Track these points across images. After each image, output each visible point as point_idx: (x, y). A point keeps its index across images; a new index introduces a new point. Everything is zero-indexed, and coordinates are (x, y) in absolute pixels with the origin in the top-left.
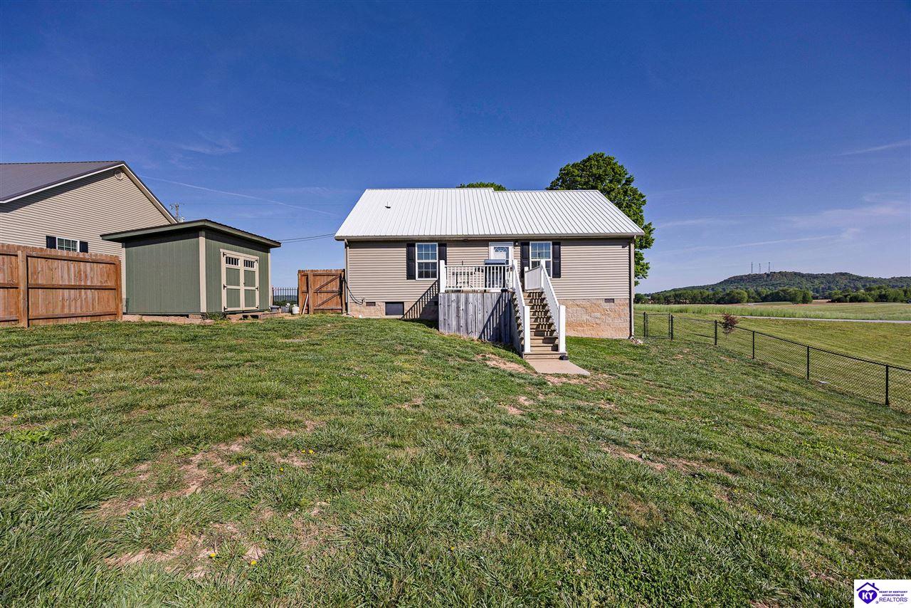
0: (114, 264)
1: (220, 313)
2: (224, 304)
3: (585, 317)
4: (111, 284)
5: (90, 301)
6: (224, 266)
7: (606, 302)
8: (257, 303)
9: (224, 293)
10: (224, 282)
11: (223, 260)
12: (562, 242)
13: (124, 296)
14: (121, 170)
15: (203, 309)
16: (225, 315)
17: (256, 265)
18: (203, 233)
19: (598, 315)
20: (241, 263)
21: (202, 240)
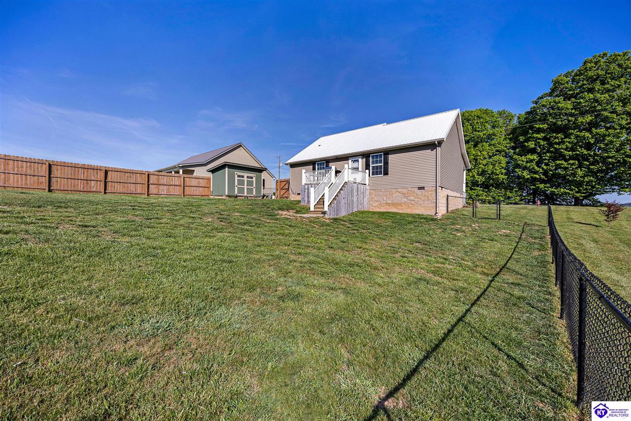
0: (209, 179)
1: (234, 196)
2: (236, 192)
3: (404, 200)
4: (208, 186)
5: (201, 191)
6: (236, 178)
7: (419, 189)
8: (254, 193)
9: (236, 188)
10: (236, 184)
11: (236, 176)
12: (389, 152)
13: (211, 190)
14: (240, 146)
15: (227, 194)
16: (236, 197)
17: (254, 178)
18: (227, 167)
19: (412, 198)
20: (245, 177)
21: (227, 169)
